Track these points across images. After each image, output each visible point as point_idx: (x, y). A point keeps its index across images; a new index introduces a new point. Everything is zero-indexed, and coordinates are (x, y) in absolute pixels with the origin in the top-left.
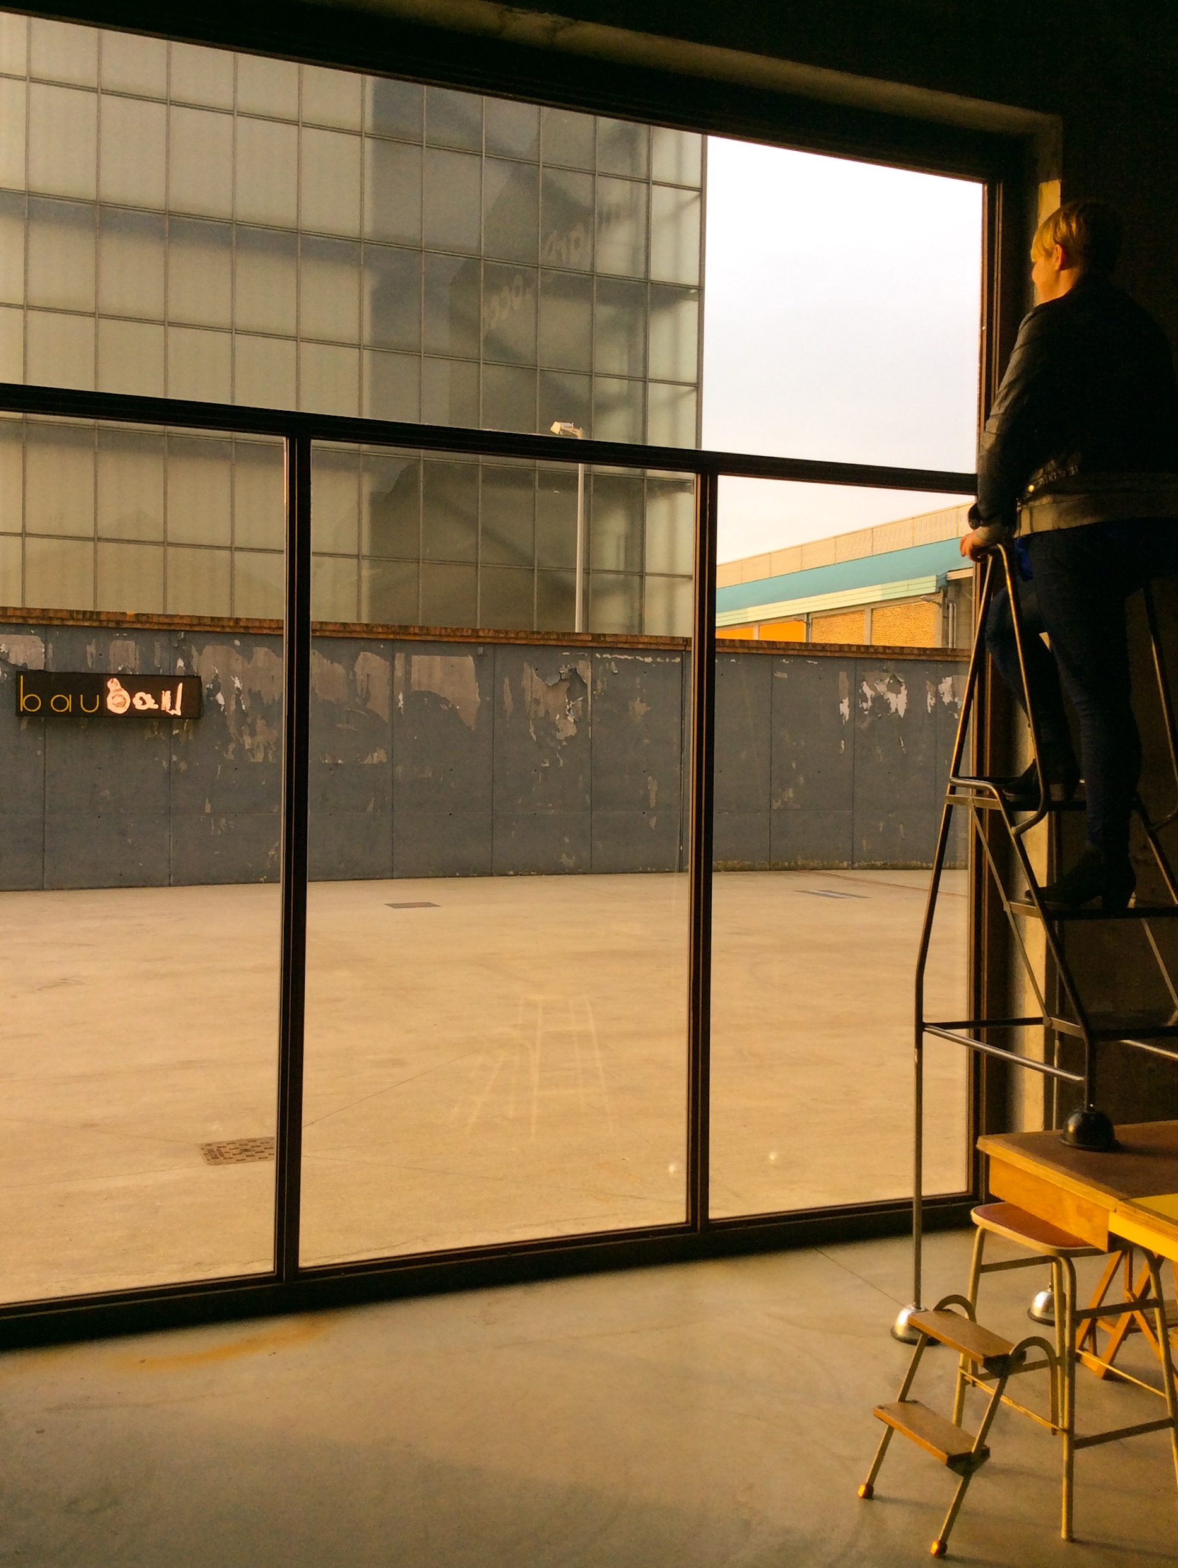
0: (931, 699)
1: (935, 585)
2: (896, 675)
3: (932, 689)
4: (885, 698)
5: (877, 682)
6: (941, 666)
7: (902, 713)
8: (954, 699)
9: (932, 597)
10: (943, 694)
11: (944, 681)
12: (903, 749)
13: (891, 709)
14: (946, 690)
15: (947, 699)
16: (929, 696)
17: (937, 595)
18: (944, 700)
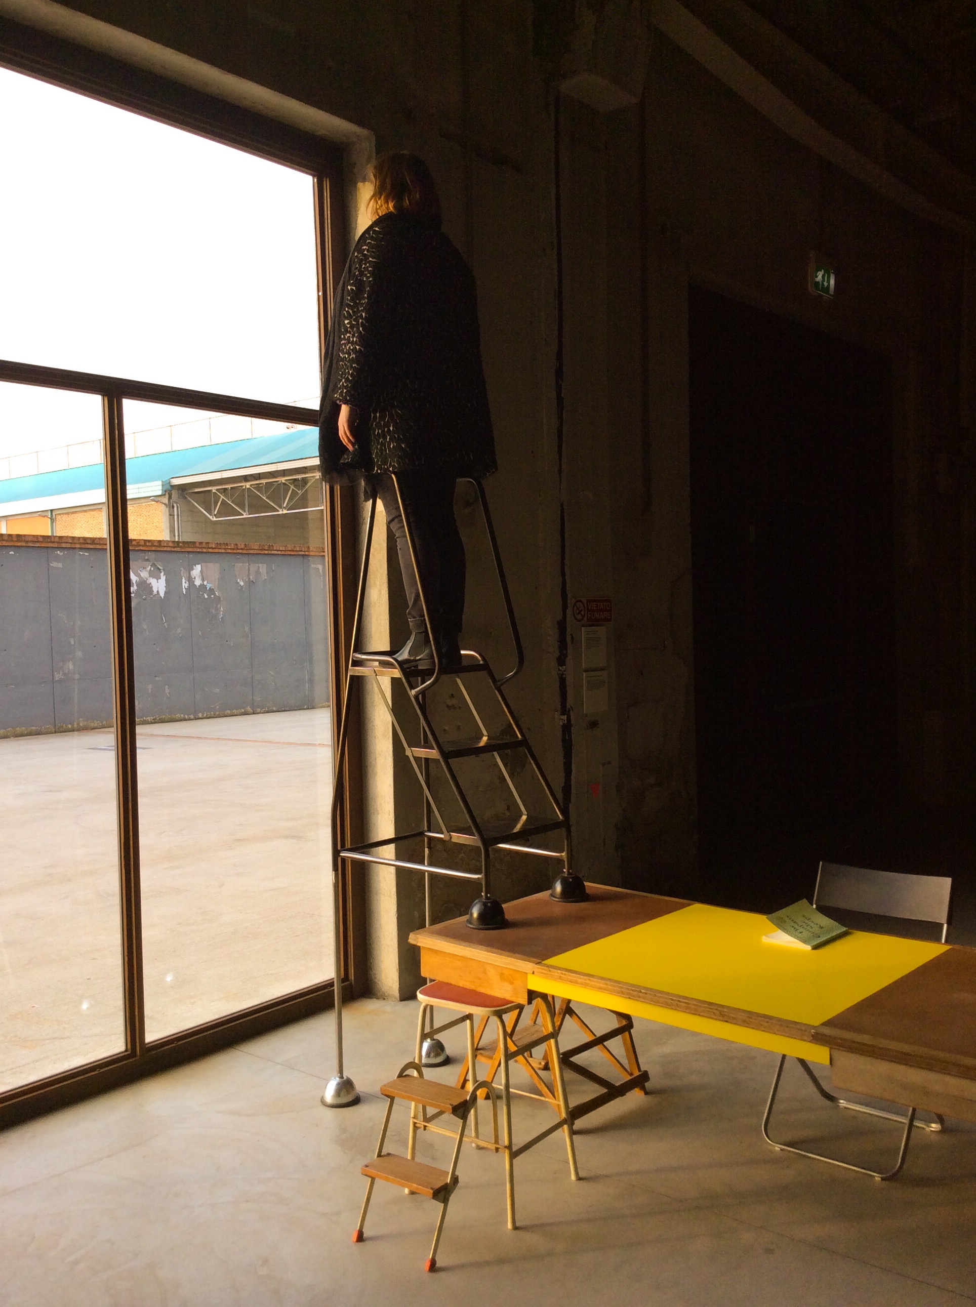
0: (185, 582)
1: (161, 488)
2: (155, 563)
3: (185, 575)
4: (148, 582)
5: (141, 569)
6: (191, 556)
7: (162, 594)
8: (203, 582)
9: (160, 499)
10: (195, 578)
11: (194, 567)
12: (165, 624)
13: (153, 591)
14: (197, 575)
15: (198, 582)
16: (184, 581)
17: (163, 497)
18: (195, 583)
